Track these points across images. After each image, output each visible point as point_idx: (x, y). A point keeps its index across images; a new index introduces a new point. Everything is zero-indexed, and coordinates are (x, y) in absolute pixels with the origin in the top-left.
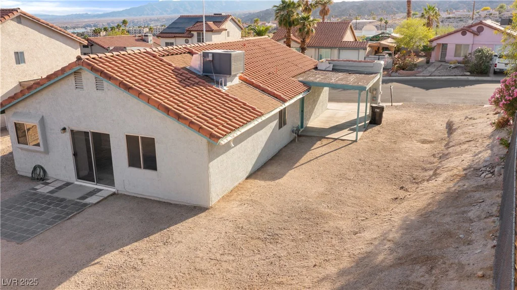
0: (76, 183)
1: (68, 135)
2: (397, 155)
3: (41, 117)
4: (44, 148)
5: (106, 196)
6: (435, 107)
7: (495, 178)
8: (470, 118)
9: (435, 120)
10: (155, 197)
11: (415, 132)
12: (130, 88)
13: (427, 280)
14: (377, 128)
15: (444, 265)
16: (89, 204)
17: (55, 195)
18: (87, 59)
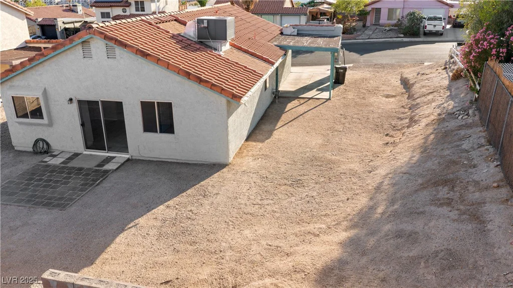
0: (85, 153)
1: (75, 107)
2: (372, 108)
3: (43, 89)
4: (48, 120)
5: (122, 162)
6: (383, 66)
7: (471, 118)
8: (423, 74)
9: (389, 78)
10: (172, 159)
11: (377, 89)
12: (149, 55)
13: (453, 196)
14: (342, 87)
15: (462, 184)
16: (110, 170)
17: (69, 165)
18: (97, 28)
